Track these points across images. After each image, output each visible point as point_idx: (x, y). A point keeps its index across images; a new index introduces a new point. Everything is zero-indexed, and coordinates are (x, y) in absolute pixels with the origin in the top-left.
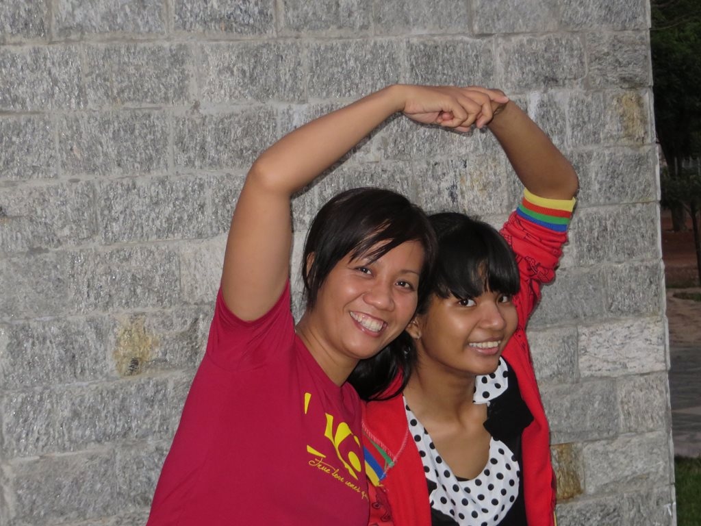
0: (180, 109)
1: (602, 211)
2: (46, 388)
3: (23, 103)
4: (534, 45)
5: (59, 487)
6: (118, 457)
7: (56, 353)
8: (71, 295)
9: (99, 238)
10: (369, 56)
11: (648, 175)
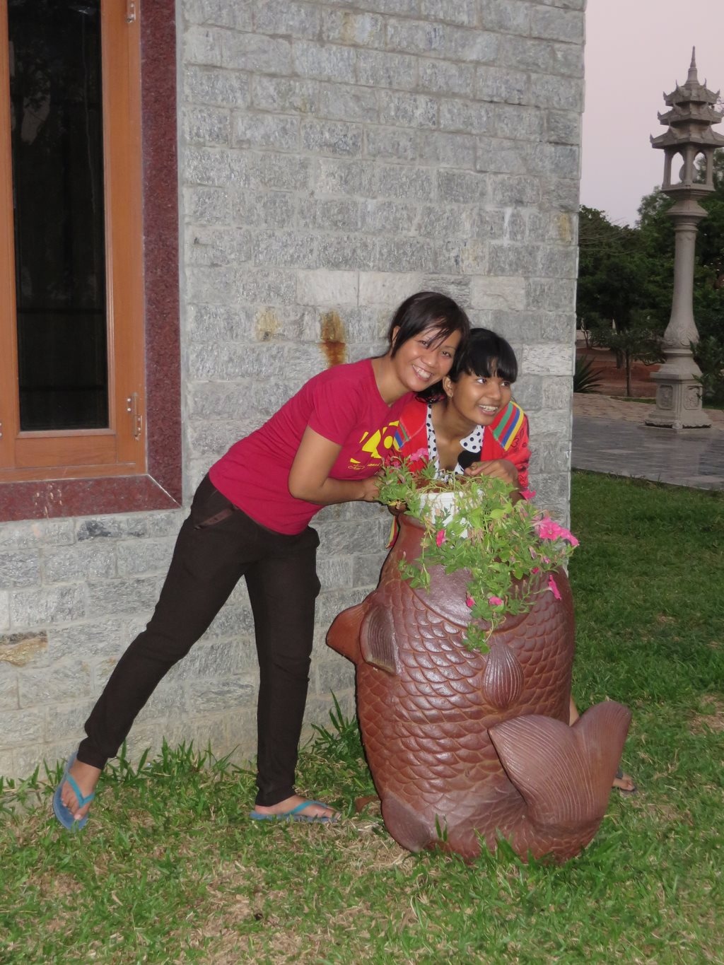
0: (304, 194)
1: (543, 281)
2: (215, 343)
3: (213, 181)
4: (511, 181)
5: (219, 399)
6: (253, 387)
7: (222, 324)
8: (233, 293)
9: (251, 262)
10: (414, 176)
11: (572, 263)
